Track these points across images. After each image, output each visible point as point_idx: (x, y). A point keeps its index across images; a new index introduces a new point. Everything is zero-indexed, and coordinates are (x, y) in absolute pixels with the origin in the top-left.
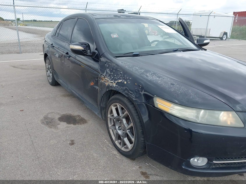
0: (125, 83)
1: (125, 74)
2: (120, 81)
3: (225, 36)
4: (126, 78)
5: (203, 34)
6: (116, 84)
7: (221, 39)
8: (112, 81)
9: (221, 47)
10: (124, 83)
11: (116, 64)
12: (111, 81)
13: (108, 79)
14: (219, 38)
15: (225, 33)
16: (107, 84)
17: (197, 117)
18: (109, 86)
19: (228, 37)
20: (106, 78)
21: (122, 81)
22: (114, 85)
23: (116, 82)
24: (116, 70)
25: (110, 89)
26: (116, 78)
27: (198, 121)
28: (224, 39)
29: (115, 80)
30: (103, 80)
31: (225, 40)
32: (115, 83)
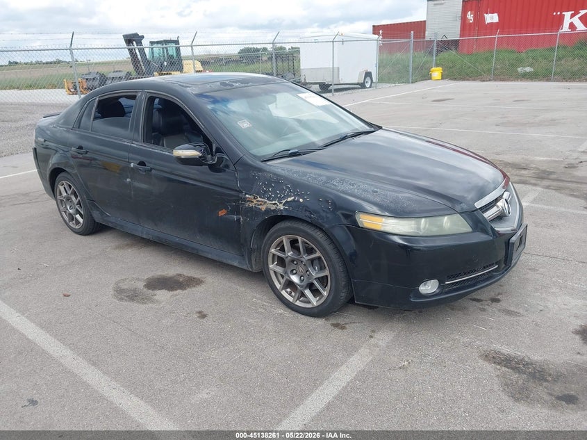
0: (301, 200)
1: (297, 187)
2: (289, 199)
3: (368, 79)
4: (301, 193)
5: (327, 80)
6: (284, 205)
7: (362, 86)
8: (274, 202)
9: (367, 103)
10: (298, 201)
11: (274, 174)
12: (272, 201)
13: (263, 200)
14: (358, 84)
15: (368, 74)
16: (263, 208)
17: (419, 228)
18: (268, 211)
19: (374, 81)
20: (259, 199)
21: (295, 199)
22: (281, 207)
23: (284, 201)
24: (277, 182)
25: (273, 214)
26: (281, 196)
27: (421, 234)
28: (368, 85)
29: (280, 199)
30: (252, 202)
31: (370, 87)
32: (281, 203)
